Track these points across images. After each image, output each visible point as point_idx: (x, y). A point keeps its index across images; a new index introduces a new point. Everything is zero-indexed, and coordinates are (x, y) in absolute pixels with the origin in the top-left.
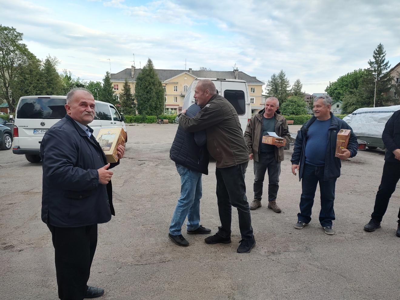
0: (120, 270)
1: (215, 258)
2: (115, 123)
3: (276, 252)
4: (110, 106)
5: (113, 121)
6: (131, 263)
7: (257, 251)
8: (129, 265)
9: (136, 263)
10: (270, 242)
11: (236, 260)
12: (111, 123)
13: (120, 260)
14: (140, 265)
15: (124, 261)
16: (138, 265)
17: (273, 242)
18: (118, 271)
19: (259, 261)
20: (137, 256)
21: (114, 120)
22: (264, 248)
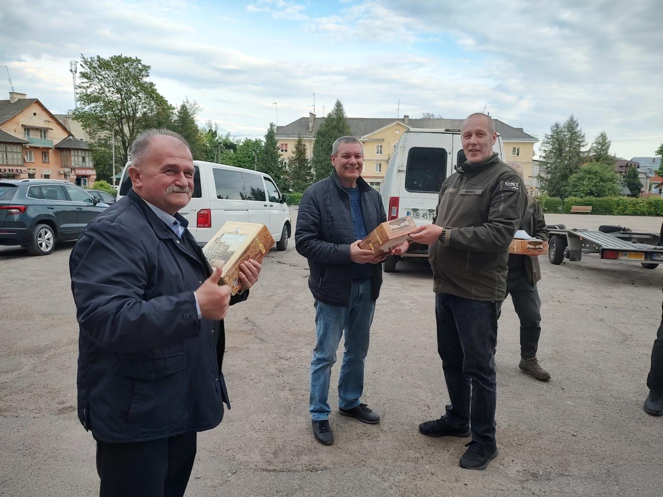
0: (233, 479)
2: (271, 206)
3: (541, 473)
4: (264, 177)
5: (267, 202)
6: (256, 465)
7: (502, 467)
8: (251, 468)
9: (265, 466)
10: (530, 449)
11: (455, 484)
12: (265, 206)
13: (237, 457)
14: (270, 471)
15: (244, 459)
16: (267, 470)
17: (536, 449)
18: (230, 479)
19: (502, 490)
20: (268, 450)
21: (270, 201)
22: (515, 461)
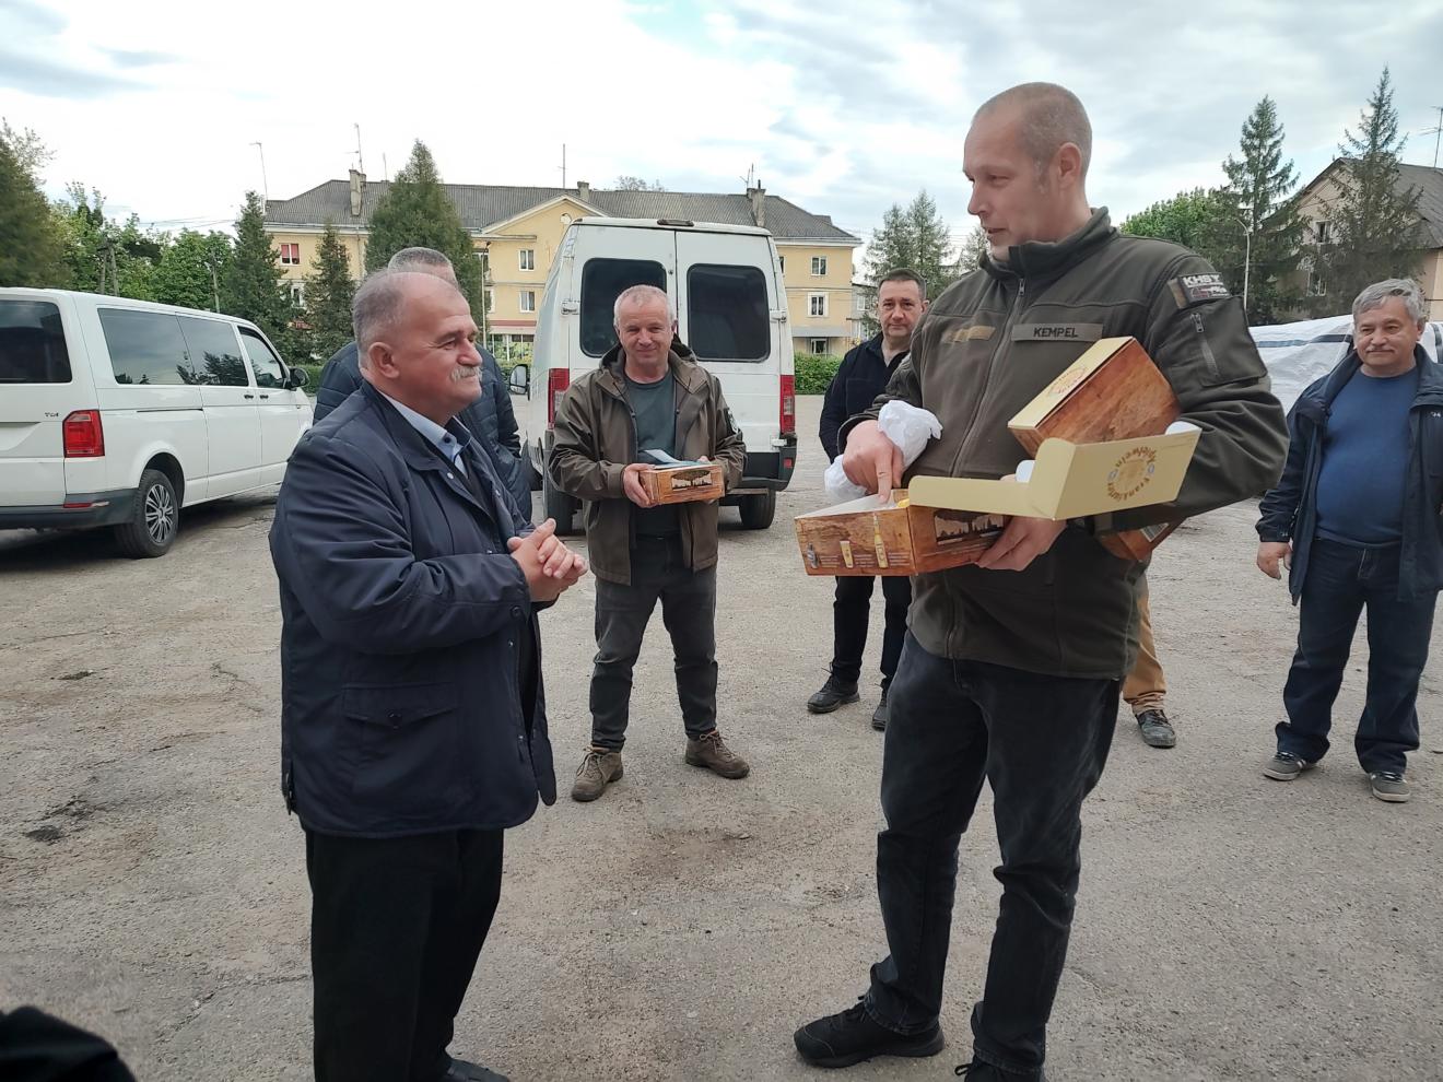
0: (205, 1010)
1: (607, 931)
2: (262, 397)
4: (239, 327)
5: (253, 388)
6: (260, 975)
7: (778, 889)
8: (249, 982)
9: (282, 973)
10: (829, 849)
11: (689, 935)
12: (246, 397)
13: (213, 966)
14: (294, 979)
15: (231, 966)
16: (285, 980)
17: (840, 848)
18: (197, 1012)
19: (776, 930)
20: (288, 940)
21: (260, 384)
22: (802, 876)
